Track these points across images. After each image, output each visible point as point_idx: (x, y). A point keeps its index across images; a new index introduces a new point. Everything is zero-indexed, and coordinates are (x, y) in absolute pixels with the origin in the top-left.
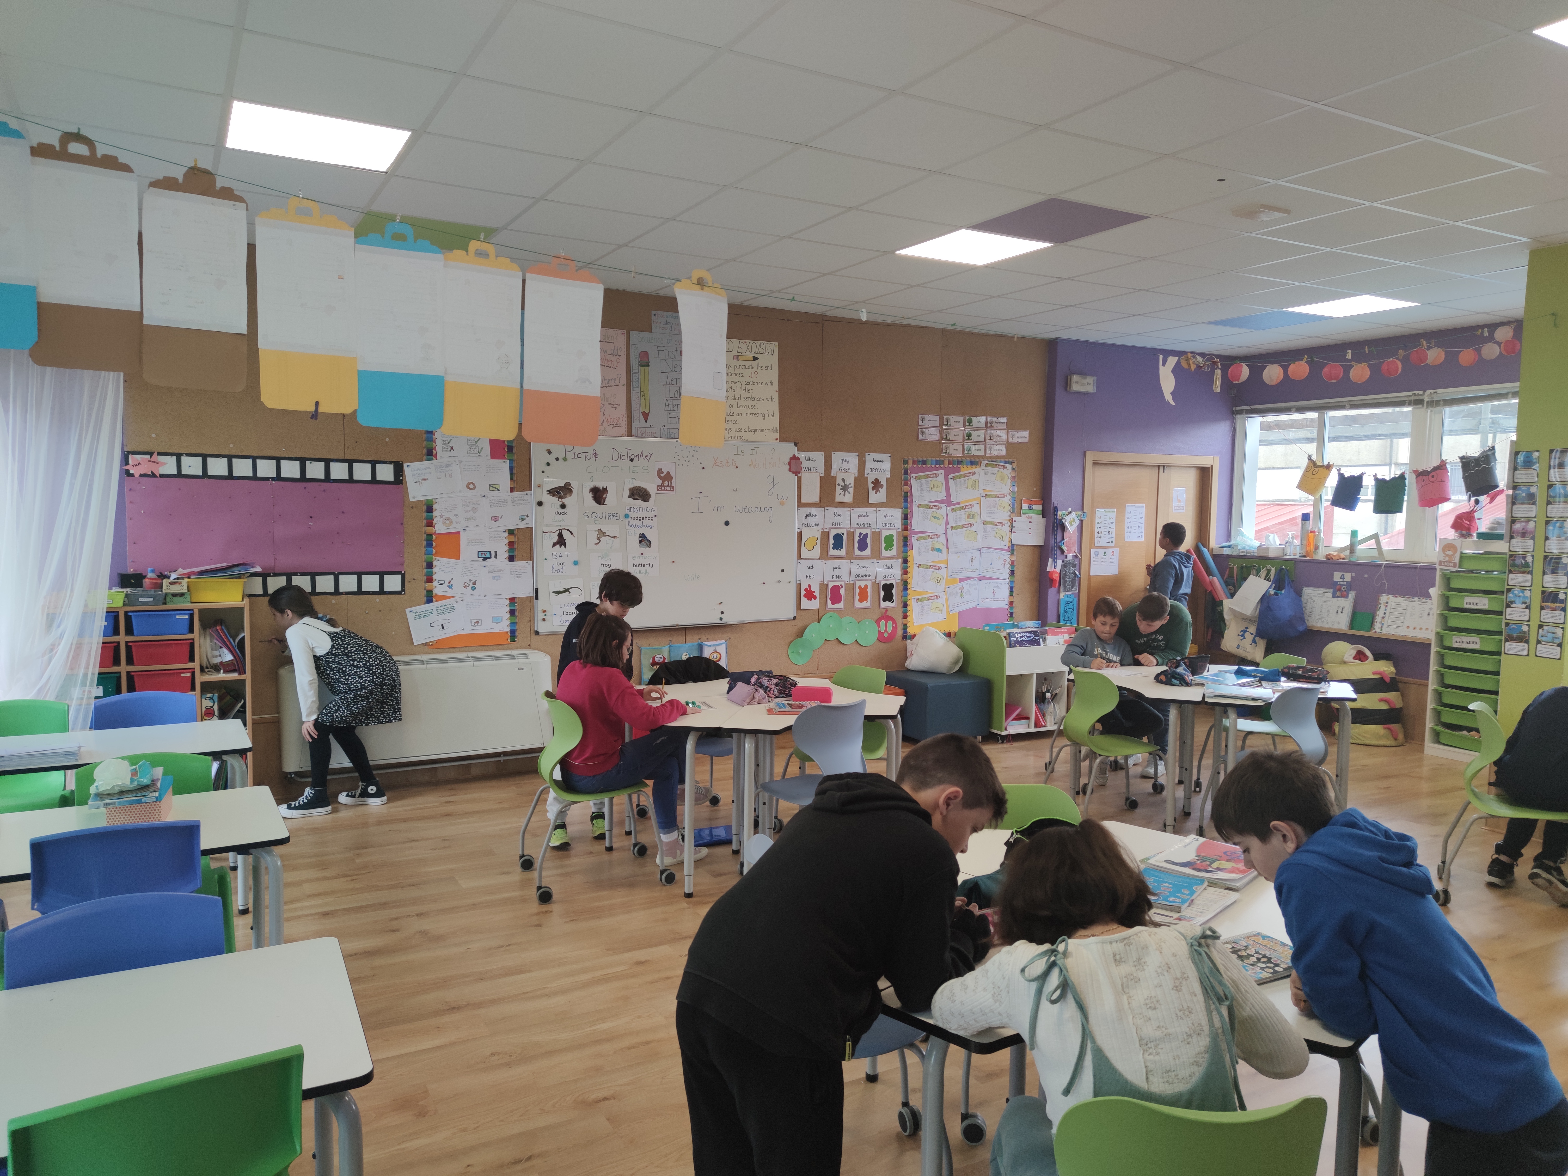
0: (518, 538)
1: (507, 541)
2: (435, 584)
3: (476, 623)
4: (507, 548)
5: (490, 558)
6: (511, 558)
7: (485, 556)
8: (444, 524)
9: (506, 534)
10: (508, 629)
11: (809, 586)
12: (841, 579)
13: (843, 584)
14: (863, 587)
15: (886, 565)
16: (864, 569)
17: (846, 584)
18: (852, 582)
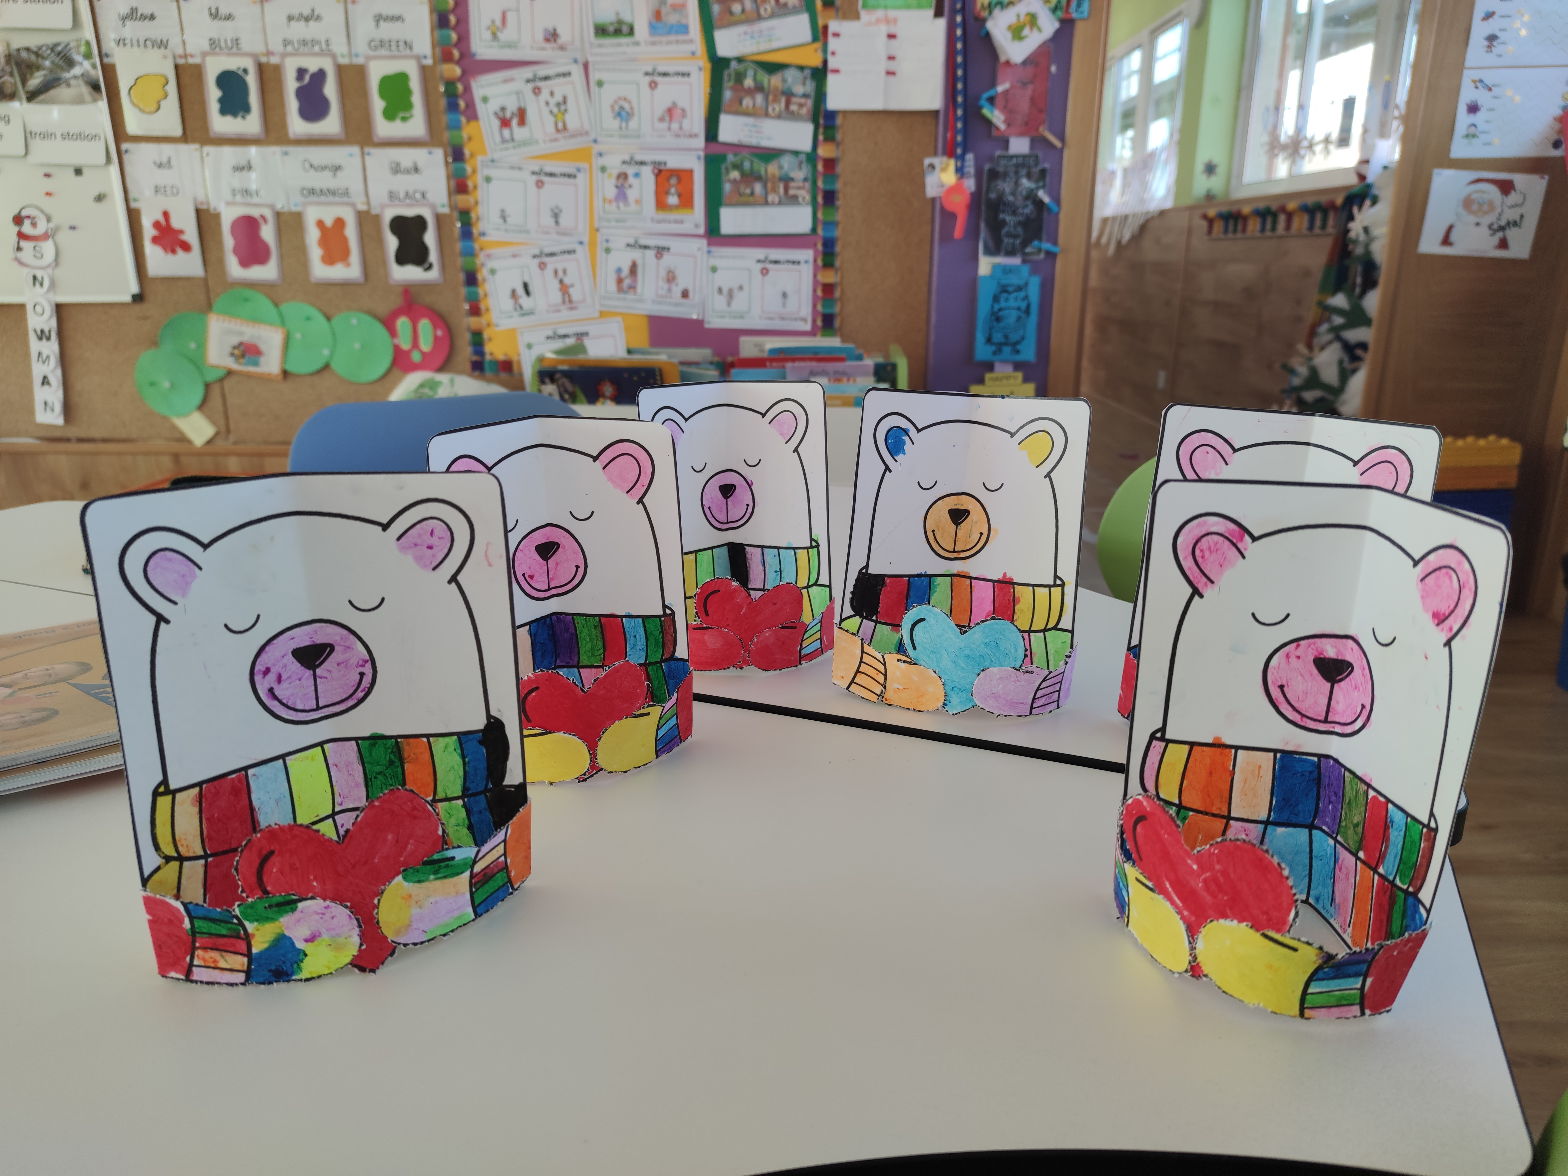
11: (166, 215)
12: (259, 200)
13: (268, 214)
14: (329, 223)
15: (398, 164)
16: (327, 174)
17: (278, 213)
18: (294, 209)
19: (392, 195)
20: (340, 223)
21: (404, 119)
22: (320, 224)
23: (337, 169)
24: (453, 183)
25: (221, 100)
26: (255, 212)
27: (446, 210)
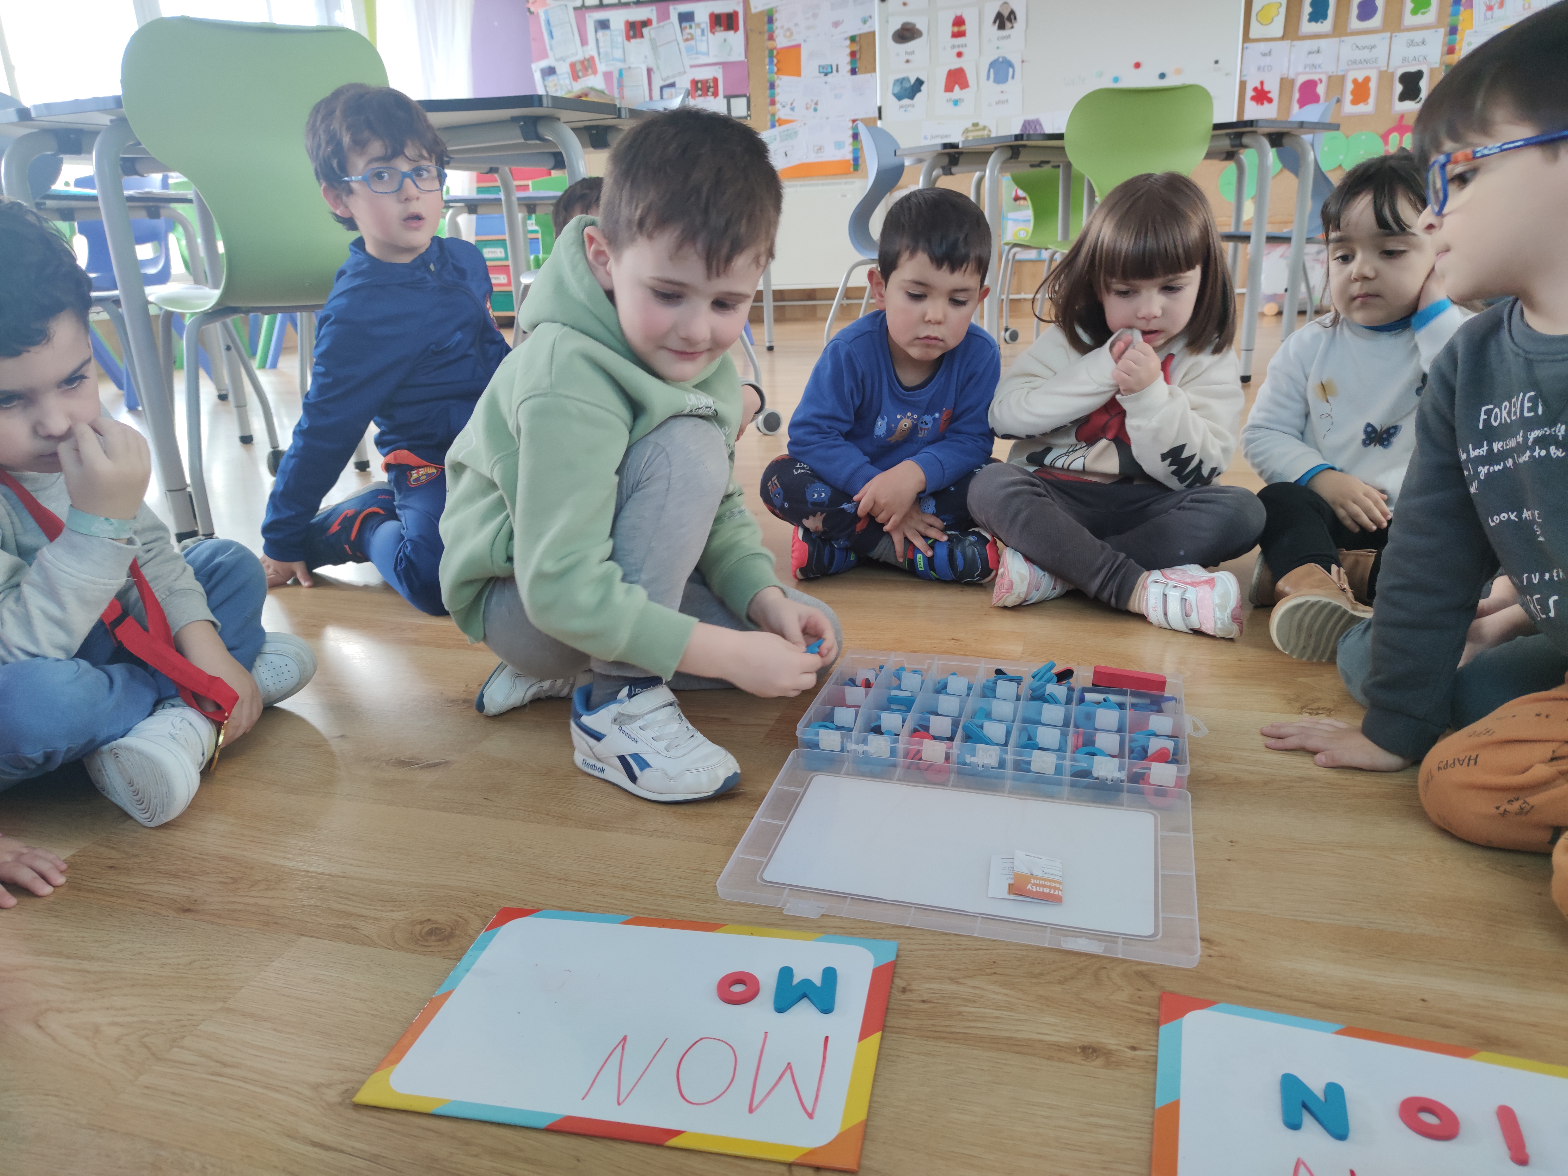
0: (861, 47)
1: (848, 51)
2: (778, 106)
3: (818, 149)
4: (848, 59)
5: (832, 72)
6: (853, 72)
7: (826, 71)
8: (785, 36)
9: (848, 42)
10: (850, 157)
11: (1262, 83)
12: (1319, 70)
13: (1324, 78)
14: (1360, 80)
15: (1412, 41)
16: (1366, 51)
17: (1330, 77)
18: (1340, 73)
19: (1404, 60)
20: (1367, 79)
21: (1423, 13)
22: (1355, 81)
23: (1373, 47)
24: (1446, 49)
25: (1311, 14)
26: (1315, 77)
27: (1437, 65)
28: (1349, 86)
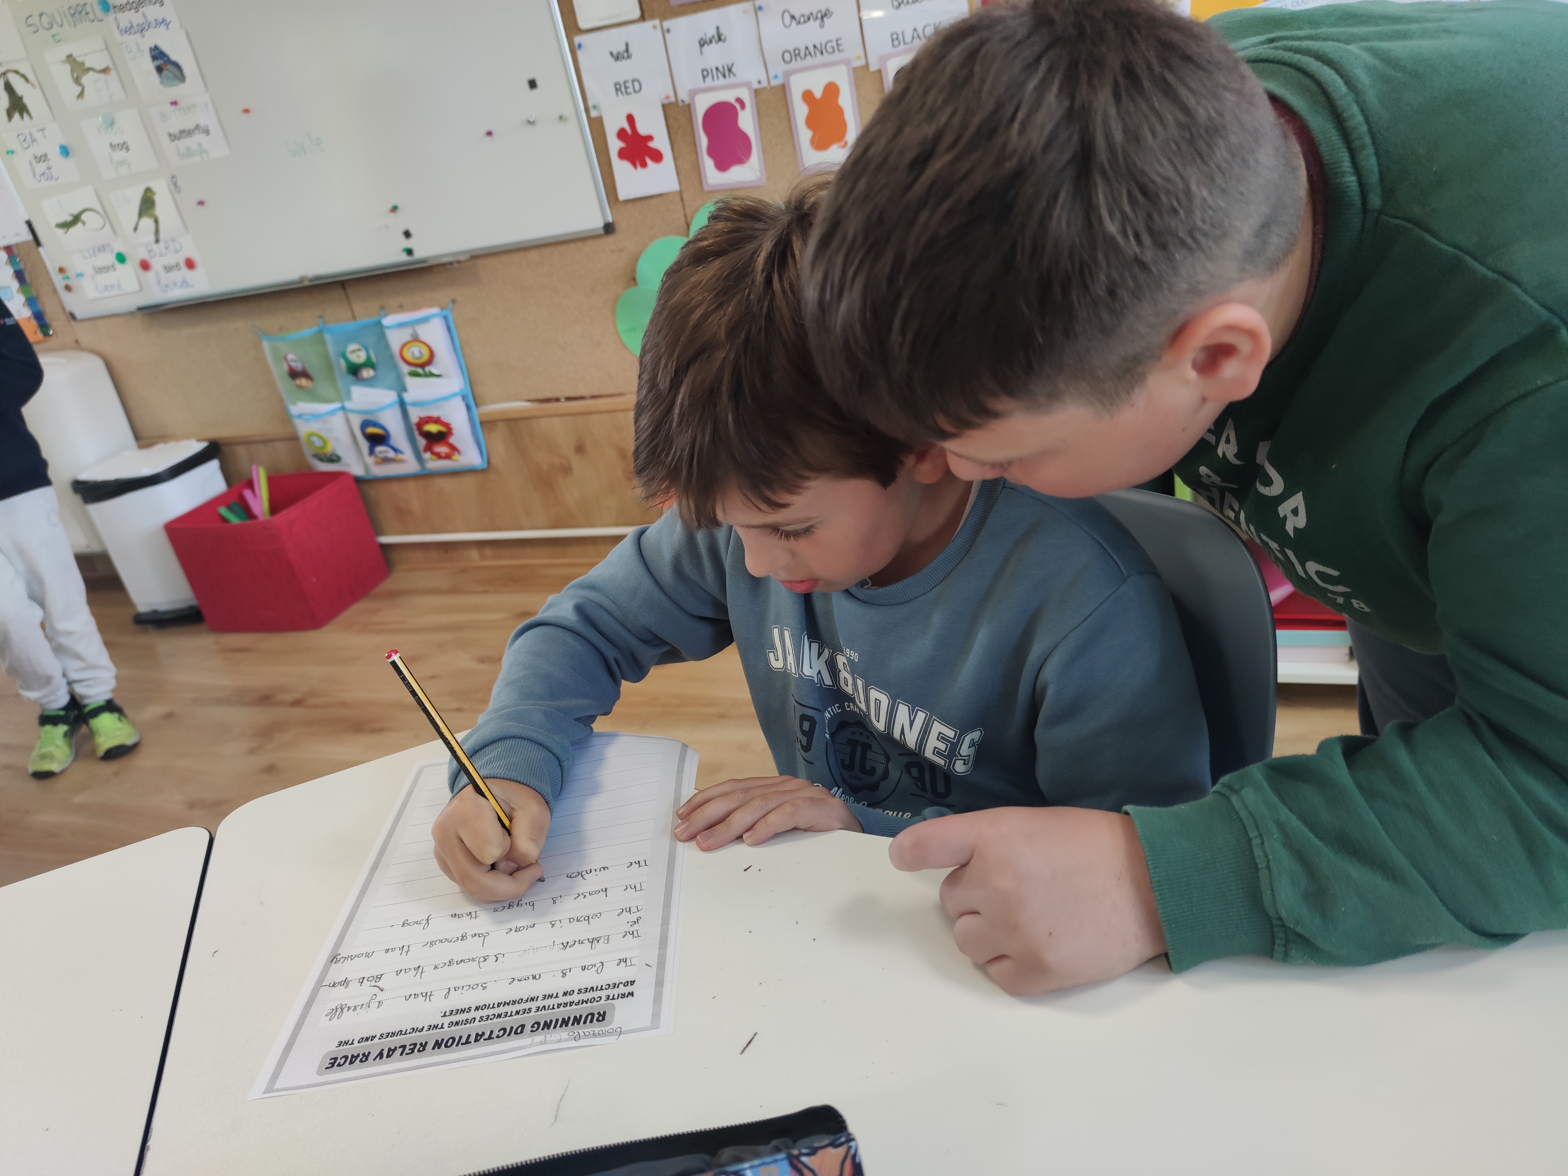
10: (28, 312)
11: (630, 119)
13: (745, 95)
14: (818, 93)
16: (813, 25)
17: (757, 92)
18: (775, 83)
19: (895, 35)
20: (832, 89)
22: (808, 96)
23: (824, 16)
26: (729, 96)
28: (801, 111)
